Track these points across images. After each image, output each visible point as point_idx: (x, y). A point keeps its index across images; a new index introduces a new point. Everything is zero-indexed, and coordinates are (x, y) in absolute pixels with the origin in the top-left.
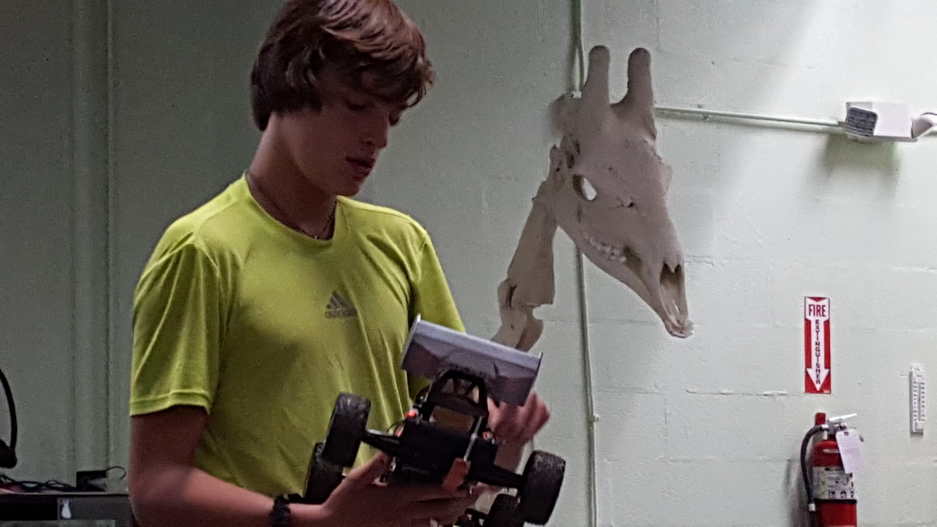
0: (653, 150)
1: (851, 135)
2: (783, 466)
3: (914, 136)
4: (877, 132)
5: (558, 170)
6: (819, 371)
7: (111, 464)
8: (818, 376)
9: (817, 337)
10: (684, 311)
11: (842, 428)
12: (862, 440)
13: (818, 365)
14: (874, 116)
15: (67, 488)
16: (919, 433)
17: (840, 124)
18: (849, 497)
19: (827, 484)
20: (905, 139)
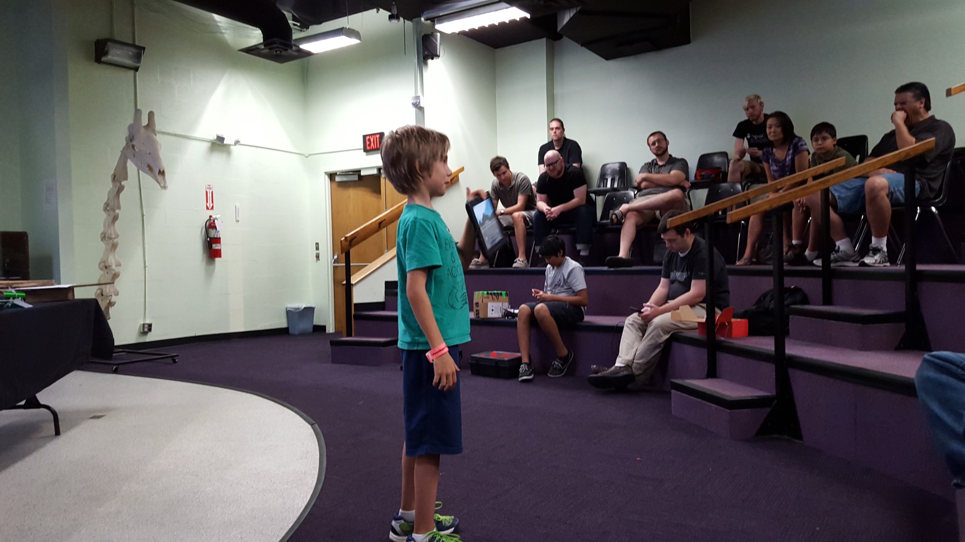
2: (200, 229)
3: (235, 144)
4: (225, 142)
5: (128, 143)
8: (210, 205)
9: (210, 195)
12: (222, 222)
13: (210, 203)
14: (224, 138)
16: (238, 221)
17: (215, 140)
18: (218, 237)
19: (212, 233)
20: (232, 145)
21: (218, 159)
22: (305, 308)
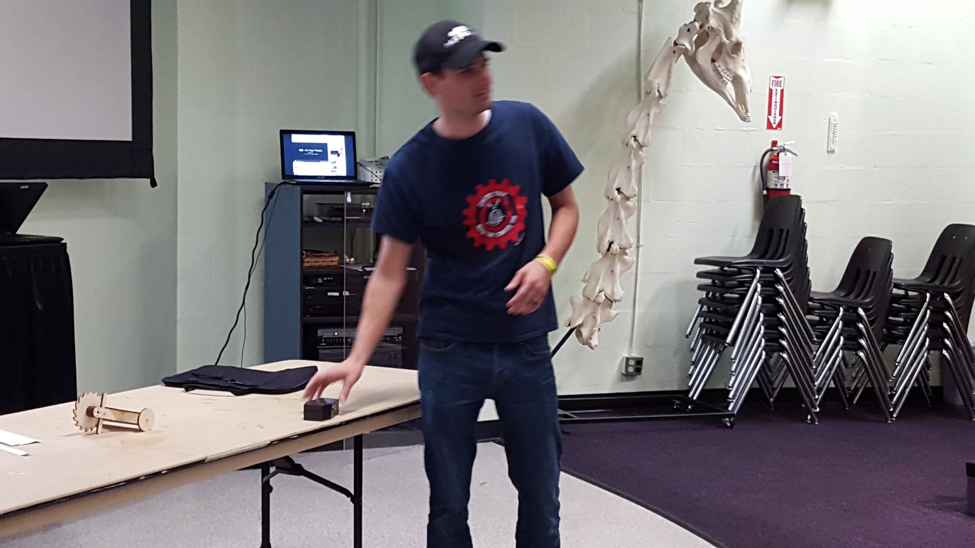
2: (751, 170)
6: (776, 117)
8: (775, 119)
9: (776, 98)
11: (784, 150)
13: (775, 114)
16: (832, 152)
18: (785, 187)
19: (774, 180)
21: (801, 18)
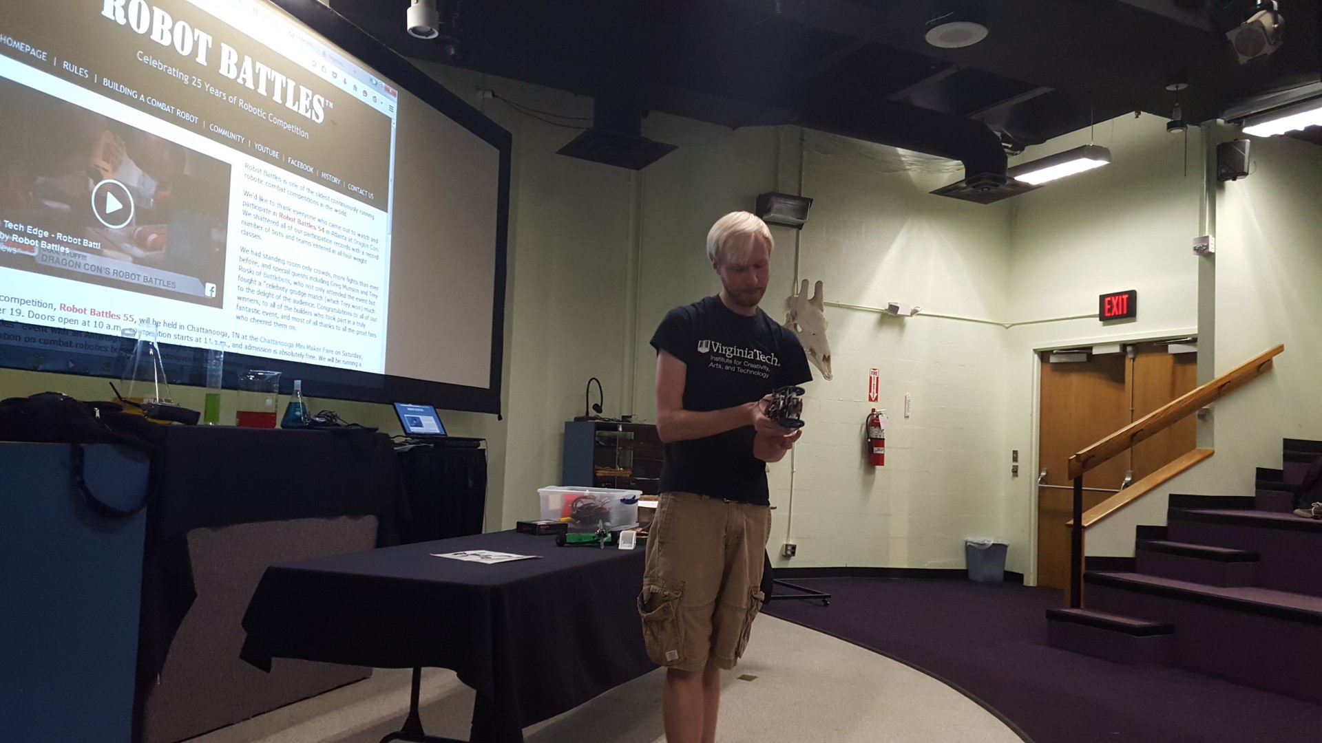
0: (822, 316)
1: (889, 314)
2: (860, 426)
3: (912, 315)
4: (899, 313)
5: (789, 321)
7: (633, 413)
8: (873, 395)
9: (874, 382)
10: (830, 371)
11: (881, 414)
12: (888, 418)
13: (874, 392)
14: (898, 308)
15: (619, 421)
16: (907, 417)
17: (886, 310)
19: (875, 433)
20: (908, 316)
21: (888, 334)
22: (993, 544)
